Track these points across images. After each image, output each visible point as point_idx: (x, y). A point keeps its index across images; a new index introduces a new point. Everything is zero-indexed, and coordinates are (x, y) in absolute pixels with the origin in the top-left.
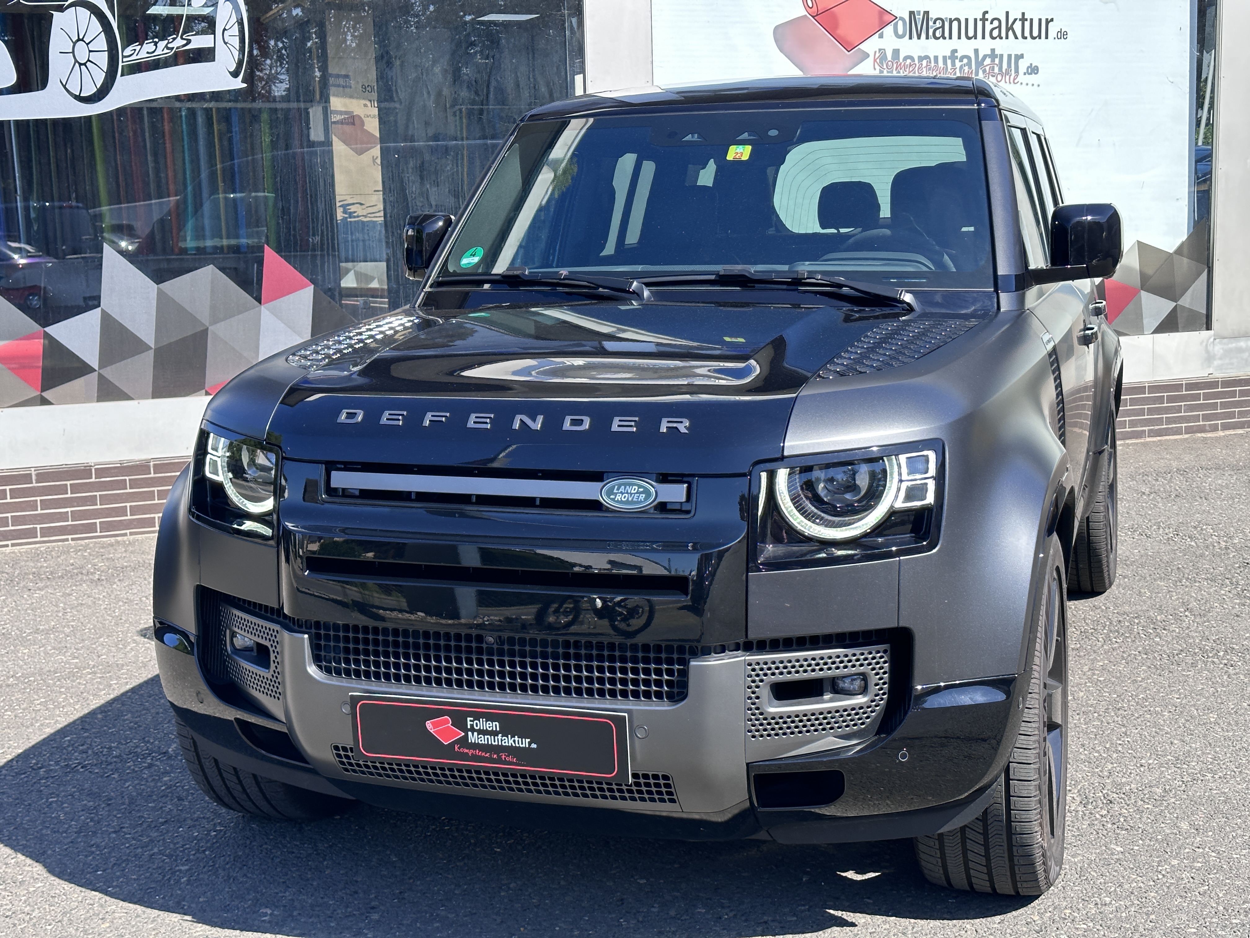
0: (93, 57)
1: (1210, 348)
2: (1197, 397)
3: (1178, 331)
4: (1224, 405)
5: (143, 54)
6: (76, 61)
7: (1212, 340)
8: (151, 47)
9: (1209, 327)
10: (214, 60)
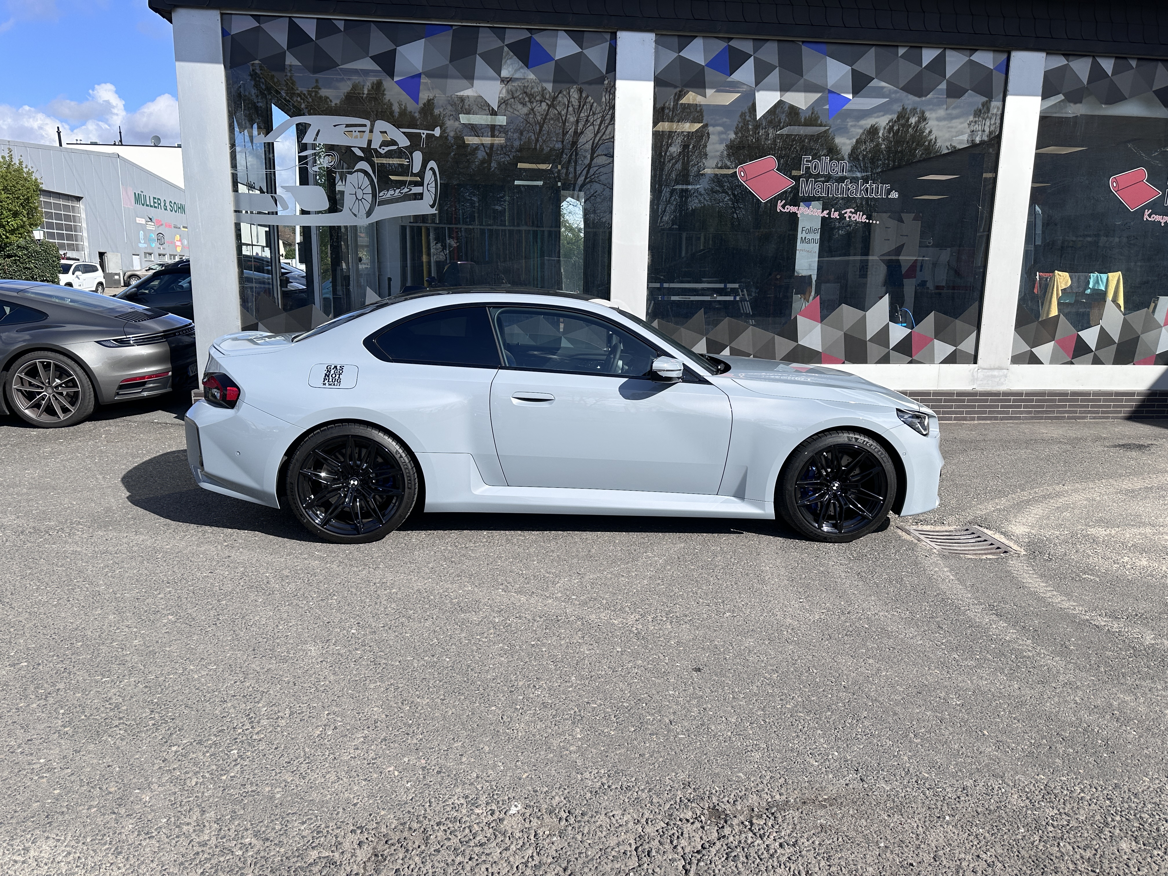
0: (365, 196)
1: (975, 374)
2: (964, 401)
3: (955, 363)
4: (979, 407)
5: (388, 195)
6: (357, 198)
8: (392, 192)
9: (975, 362)
10: (422, 199)
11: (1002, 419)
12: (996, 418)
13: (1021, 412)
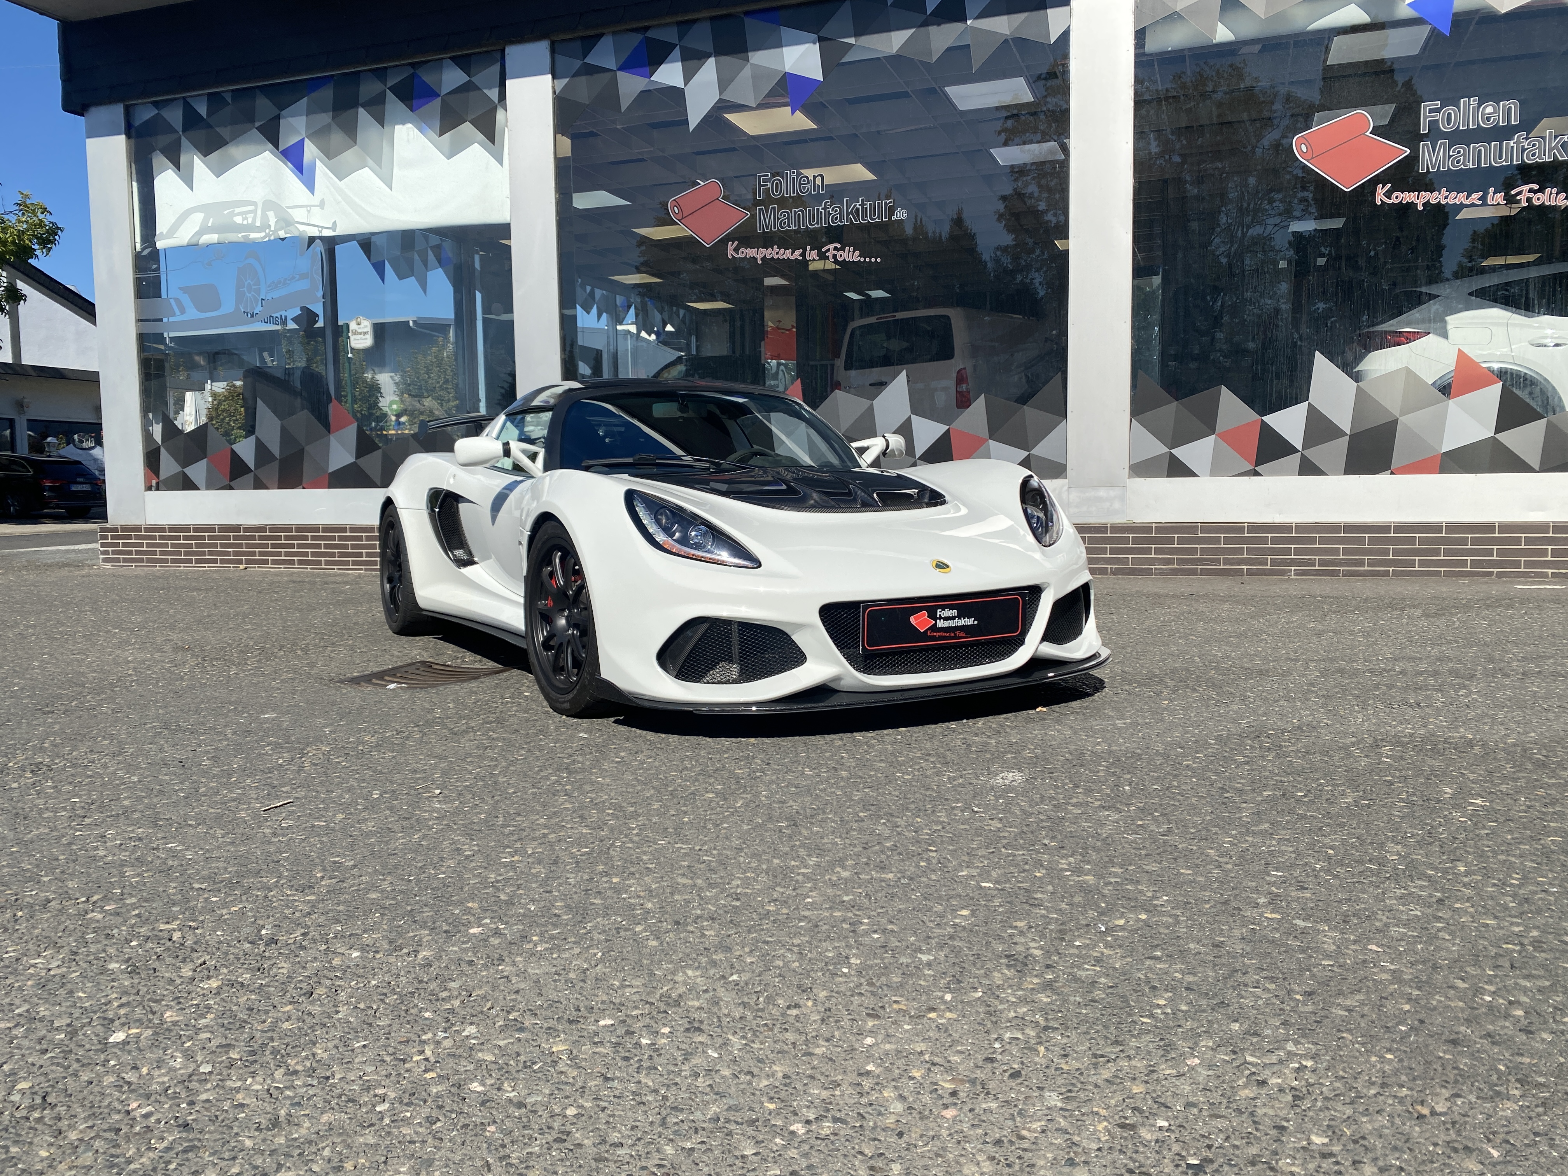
1: (1065, 496)
7: (1066, 488)
12: (1103, 572)
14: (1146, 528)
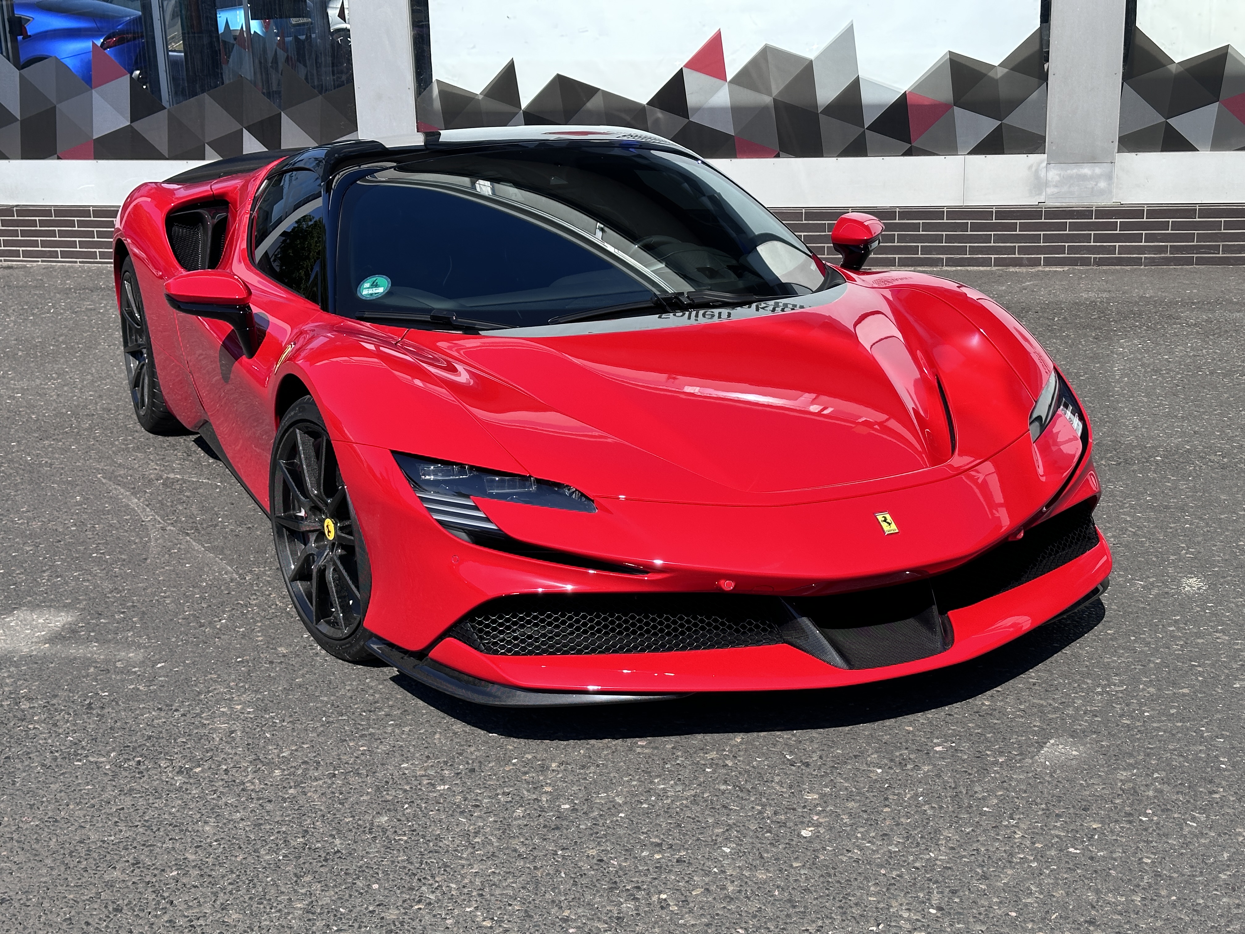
1: (1042, 174)
2: (1013, 227)
3: (1001, 153)
4: (1047, 238)
7: (1044, 164)
9: (1040, 151)
11: (1100, 262)
12: (1085, 262)
13: (1141, 250)
14: (1135, 212)
